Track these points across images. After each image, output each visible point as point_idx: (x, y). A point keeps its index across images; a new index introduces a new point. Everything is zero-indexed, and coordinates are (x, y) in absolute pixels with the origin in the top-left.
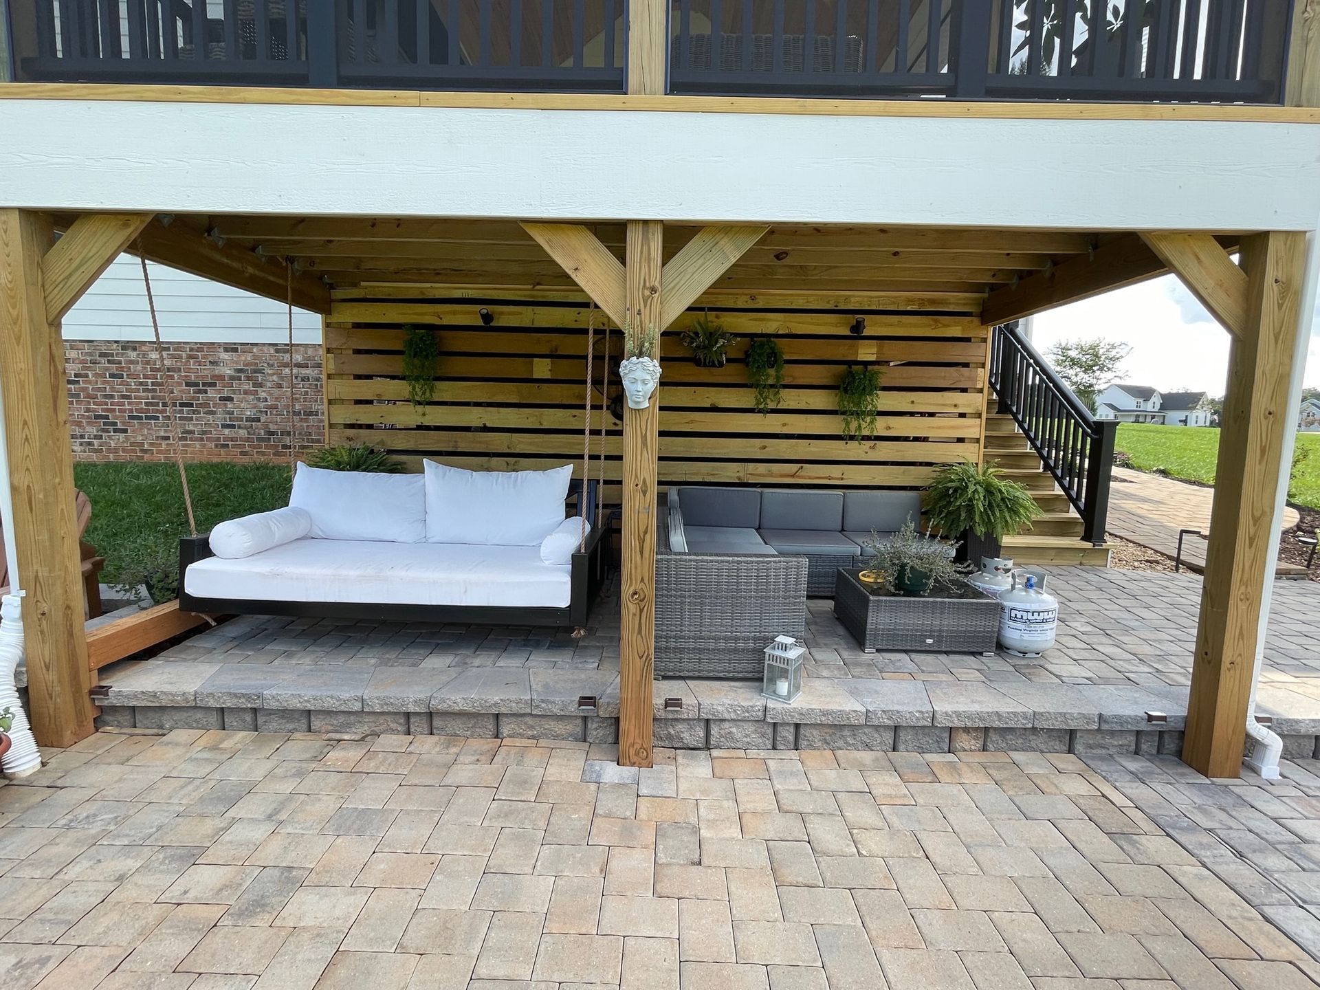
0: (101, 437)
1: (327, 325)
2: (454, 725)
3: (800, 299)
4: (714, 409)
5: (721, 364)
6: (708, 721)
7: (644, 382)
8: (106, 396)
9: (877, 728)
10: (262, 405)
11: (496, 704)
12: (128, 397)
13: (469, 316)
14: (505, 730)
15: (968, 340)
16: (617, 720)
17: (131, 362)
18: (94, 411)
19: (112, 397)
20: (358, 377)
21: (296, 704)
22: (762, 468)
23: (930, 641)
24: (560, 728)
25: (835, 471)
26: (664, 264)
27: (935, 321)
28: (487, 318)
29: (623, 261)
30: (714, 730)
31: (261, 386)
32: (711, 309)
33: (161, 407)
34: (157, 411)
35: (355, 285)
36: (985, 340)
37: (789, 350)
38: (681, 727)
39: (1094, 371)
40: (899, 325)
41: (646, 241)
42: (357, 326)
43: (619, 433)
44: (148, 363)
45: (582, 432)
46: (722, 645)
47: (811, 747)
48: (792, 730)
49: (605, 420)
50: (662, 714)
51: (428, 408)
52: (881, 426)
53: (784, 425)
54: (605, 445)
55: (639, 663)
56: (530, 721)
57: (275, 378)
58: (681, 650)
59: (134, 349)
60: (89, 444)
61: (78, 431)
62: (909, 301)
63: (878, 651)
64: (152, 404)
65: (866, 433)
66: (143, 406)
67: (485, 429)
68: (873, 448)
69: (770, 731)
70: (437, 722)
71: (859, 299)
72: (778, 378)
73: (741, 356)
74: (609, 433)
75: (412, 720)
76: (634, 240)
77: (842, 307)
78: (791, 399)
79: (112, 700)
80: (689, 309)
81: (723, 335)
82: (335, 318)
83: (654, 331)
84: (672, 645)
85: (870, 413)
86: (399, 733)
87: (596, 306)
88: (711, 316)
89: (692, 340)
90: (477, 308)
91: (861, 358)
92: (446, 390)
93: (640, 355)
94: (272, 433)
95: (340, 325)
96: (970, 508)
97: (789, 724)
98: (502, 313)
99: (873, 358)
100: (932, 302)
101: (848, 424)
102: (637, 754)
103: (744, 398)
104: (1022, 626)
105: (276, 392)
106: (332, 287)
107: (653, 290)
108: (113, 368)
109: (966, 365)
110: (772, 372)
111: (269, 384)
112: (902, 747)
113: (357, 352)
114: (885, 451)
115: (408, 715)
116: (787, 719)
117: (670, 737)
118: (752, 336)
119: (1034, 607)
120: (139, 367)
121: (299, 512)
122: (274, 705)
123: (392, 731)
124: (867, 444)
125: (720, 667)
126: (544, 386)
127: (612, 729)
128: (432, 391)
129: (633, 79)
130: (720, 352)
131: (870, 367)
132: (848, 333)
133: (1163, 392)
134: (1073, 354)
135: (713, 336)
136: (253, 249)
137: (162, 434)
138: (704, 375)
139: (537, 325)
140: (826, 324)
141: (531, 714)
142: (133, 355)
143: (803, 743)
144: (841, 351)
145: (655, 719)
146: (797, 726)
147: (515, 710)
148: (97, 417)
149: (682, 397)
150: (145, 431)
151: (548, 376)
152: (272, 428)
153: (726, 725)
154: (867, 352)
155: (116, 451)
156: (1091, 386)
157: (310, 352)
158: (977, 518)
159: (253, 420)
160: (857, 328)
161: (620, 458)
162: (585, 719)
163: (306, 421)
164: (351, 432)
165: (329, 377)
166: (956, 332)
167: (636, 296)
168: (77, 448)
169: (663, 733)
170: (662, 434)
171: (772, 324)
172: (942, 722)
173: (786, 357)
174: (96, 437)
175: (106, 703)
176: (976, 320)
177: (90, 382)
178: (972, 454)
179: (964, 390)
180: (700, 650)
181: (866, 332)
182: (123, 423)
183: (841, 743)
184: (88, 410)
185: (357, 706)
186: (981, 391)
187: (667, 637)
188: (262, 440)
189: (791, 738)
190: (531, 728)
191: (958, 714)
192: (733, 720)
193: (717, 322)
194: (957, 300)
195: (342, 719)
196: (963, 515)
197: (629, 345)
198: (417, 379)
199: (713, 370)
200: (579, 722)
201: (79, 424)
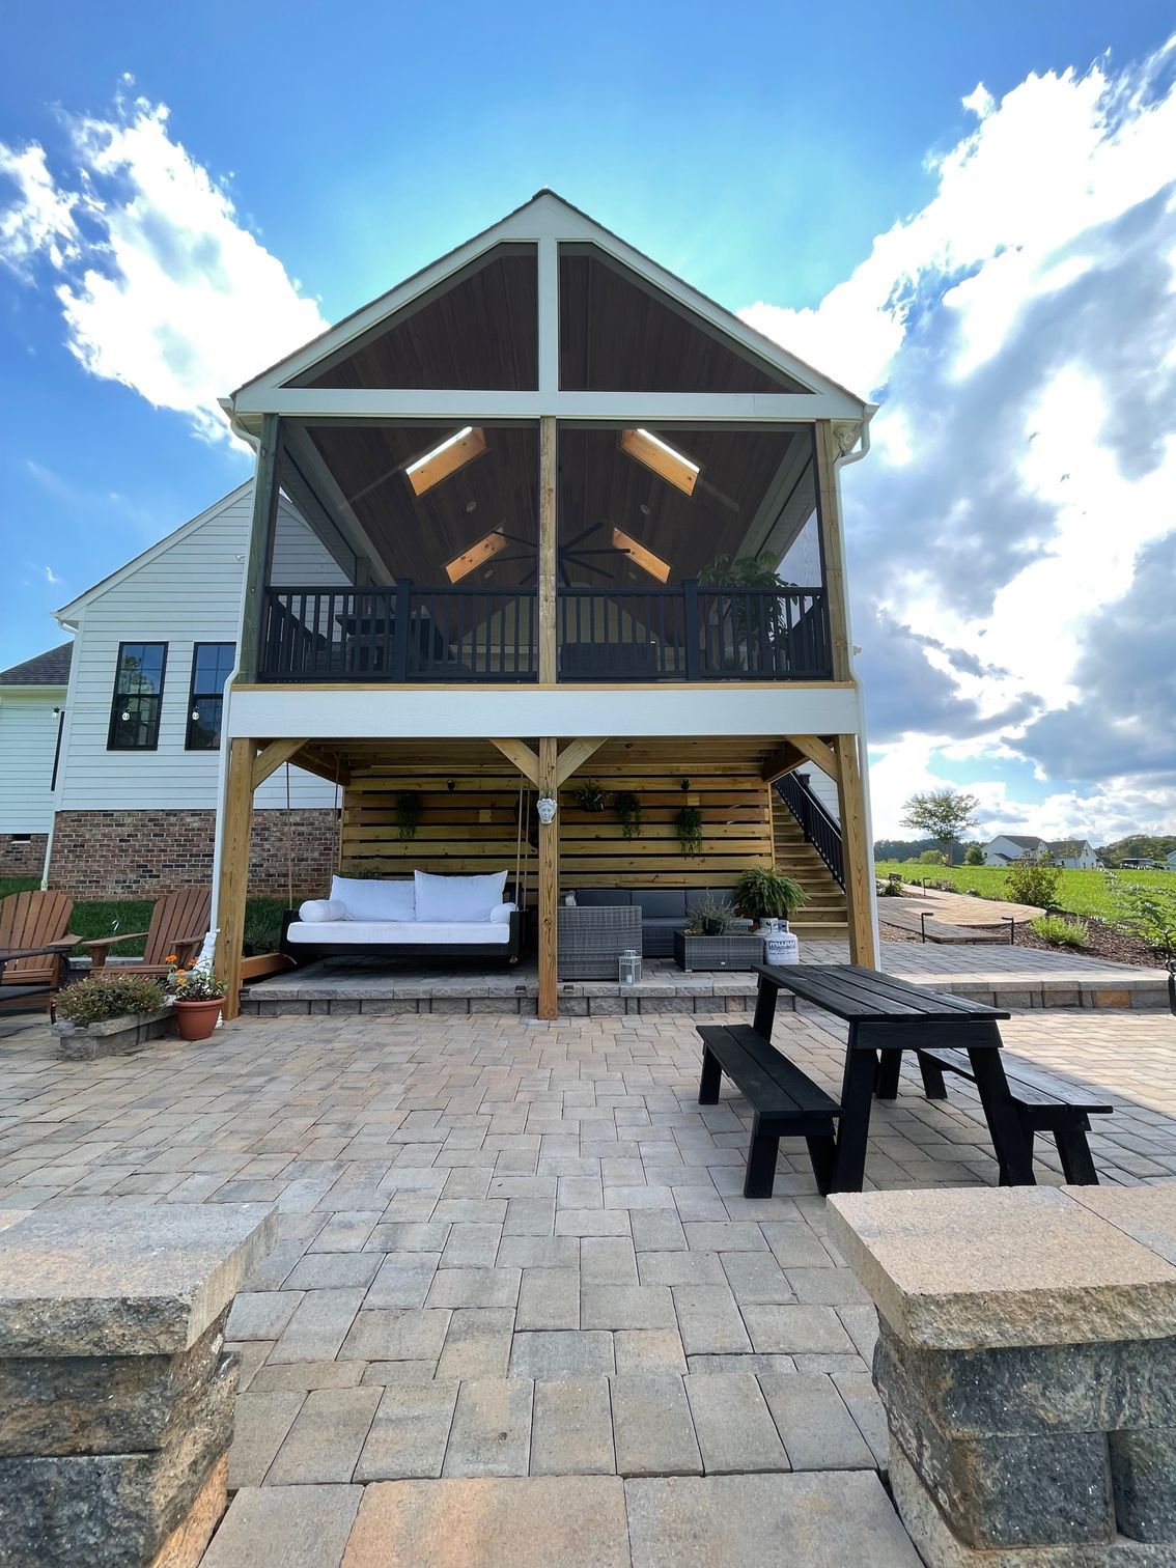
0: (139, 882)
1: (346, 793)
2: (444, 1006)
3: (649, 768)
4: (598, 839)
5: (600, 810)
6: (588, 998)
7: (549, 811)
8: (148, 851)
9: (683, 998)
10: (266, 854)
11: (469, 992)
12: (165, 851)
13: (440, 785)
14: (473, 1009)
15: (757, 791)
16: (537, 999)
17: (172, 825)
18: (137, 861)
19: (153, 851)
20: (362, 825)
21: (356, 996)
22: (631, 877)
23: (723, 963)
24: (505, 1006)
25: (679, 877)
26: (558, 755)
27: (734, 780)
28: (451, 785)
29: (538, 755)
30: (592, 1004)
31: (266, 840)
32: (592, 777)
33: (188, 857)
34: (185, 861)
35: (367, 767)
36: (767, 791)
37: (643, 801)
38: (573, 1003)
39: (950, 821)
40: (712, 783)
41: (549, 745)
42: (365, 792)
43: (537, 856)
44: (184, 825)
45: (515, 857)
46: (596, 959)
47: (647, 1013)
48: (636, 1002)
49: (528, 848)
50: (562, 995)
51: (410, 844)
52: (706, 847)
53: (644, 848)
54: (528, 865)
55: (549, 960)
56: (488, 1002)
57: (278, 834)
58: (573, 963)
59: (175, 815)
60: (129, 887)
61: (122, 877)
62: (717, 769)
63: (694, 971)
64: (181, 856)
65: (696, 852)
66: (175, 857)
67: (447, 856)
68: (703, 861)
69: (623, 1004)
70: (435, 1005)
71: (684, 768)
72: (637, 817)
73: (613, 805)
74: (530, 856)
75: (420, 1004)
76: (543, 747)
77: (675, 773)
78: (648, 831)
79: (251, 997)
80: (571, 777)
81: (600, 792)
82: (352, 788)
83: (554, 787)
84: (568, 960)
85: (697, 839)
86: (412, 1012)
87: (525, 776)
88: (593, 780)
89: (581, 795)
90: (446, 779)
91: (690, 804)
92: (422, 832)
93: (547, 797)
94: (272, 876)
95: (354, 793)
96: (761, 895)
97: (633, 998)
98: (460, 783)
99: (698, 804)
100: (731, 768)
101: (684, 845)
102: (549, 1013)
103: (617, 831)
104: (776, 952)
105: (277, 844)
106: (353, 769)
107: (553, 768)
108: (157, 830)
109: (758, 807)
110: (633, 814)
111: (273, 838)
112: (698, 1011)
113: (364, 809)
114: (711, 863)
115: (418, 1000)
116: (632, 995)
117: (567, 1010)
118: (620, 792)
119: (781, 939)
120: (177, 828)
121: (338, 903)
122: (343, 997)
123: (409, 1012)
124: (698, 859)
125: (595, 972)
126: (487, 828)
127: (534, 1006)
128: (414, 831)
129: (542, 677)
130: (598, 803)
131: (696, 810)
132: (680, 789)
133: (1049, 841)
134: (929, 806)
135: (594, 792)
136: (319, 749)
137: (186, 878)
138: (589, 817)
139: (483, 789)
140: (666, 784)
141: (488, 998)
142: (173, 819)
143: (643, 1011)
144: (676, 800)
145: (558, 998)
146: (639, 999)
147: (480, 996)
148: (139, 866)
149: (575, 831)
150: (173, 877)
151: (489, 821)
152: (272, 871)
153: (599, 1000)
154: (693, 801)
155: (149, 892)
156: (949, 833)
157: (307, 815)
158: (765, 901)
159: (258, 865)
160: (685, 785)
161: (537, 873)
162: (519, 999)
163: (299, 865)
164: (355, 861)
165: (345, 825)
166: (748, 786)
167: (544, 772)
168: (119, 891)
169: (562, 1006)
170: (562, 856)
171: (632, 785)
172: (718, 993)
173: (642, 805)
174: (135, 882)
175: (247, 998)
176: (760, 780)
177: (138, 841)
178: (767, 864)
179: (758, 822)
180: (584, 963)
181: (690, 789)
182: (158, 871)
183: (664, 1010)
184: (132, 862)
185: (390, 996)
186: (768, 822)
187: (565, 955)
188: (263, 881)
189: (636, 1008)
190: (488, 1007)
191: (727, 988)
192: (602, 997)
193: (597, 784)
194: (746, 767)
195: (380, 1005)
196: (757, 899)
197: (541, 793)
198: (404, 825)
199: (596, 813)
200: (515, 1002)
201: (124, 872)
